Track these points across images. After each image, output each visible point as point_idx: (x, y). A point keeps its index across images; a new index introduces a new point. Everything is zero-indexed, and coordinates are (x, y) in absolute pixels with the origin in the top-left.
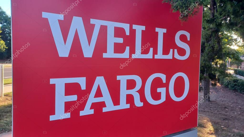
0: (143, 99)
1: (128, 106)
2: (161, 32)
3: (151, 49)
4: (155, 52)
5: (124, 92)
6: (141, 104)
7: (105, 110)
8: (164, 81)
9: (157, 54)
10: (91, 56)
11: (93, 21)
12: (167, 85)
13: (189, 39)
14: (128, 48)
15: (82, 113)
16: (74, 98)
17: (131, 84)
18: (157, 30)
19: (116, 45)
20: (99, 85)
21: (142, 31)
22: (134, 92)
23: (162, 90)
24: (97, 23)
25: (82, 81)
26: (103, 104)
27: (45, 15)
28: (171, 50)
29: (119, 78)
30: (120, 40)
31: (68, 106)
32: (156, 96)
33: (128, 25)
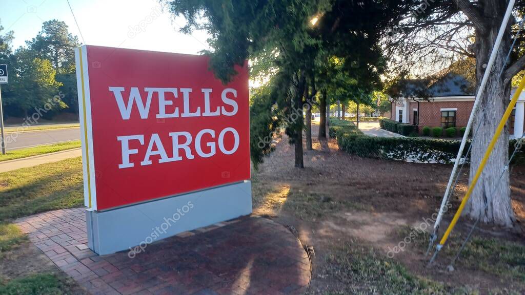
0: (194, 152)
1: (180, 158)
2: (207, 92)
3: (199, 108)
4: (203, 110)
5: (176, 147)
6: (192, 157)
7: (160, 161)
8: (213, 136)
9: (204, 112)
10: (146, 117)
11: (146, 89)
12: (216, 140)
13: (236, 96)
14: (177, 109)
15: (142, 164)
16: (135, 151)
17: (182, 140)
18: (203, 90)
19: (167, 106)
20: (154, 142)
21: (189, 93)
22: (186, 147)
23: (212, 145)
24: (150, 91)
25: (141, 138)
26: (159, 157)
27: (111, 89)
28: (219, 108)
29: (171, 134)
30: (170, 103)
31: (132, 158)
32: (206, 150)
33: (177, 89)
